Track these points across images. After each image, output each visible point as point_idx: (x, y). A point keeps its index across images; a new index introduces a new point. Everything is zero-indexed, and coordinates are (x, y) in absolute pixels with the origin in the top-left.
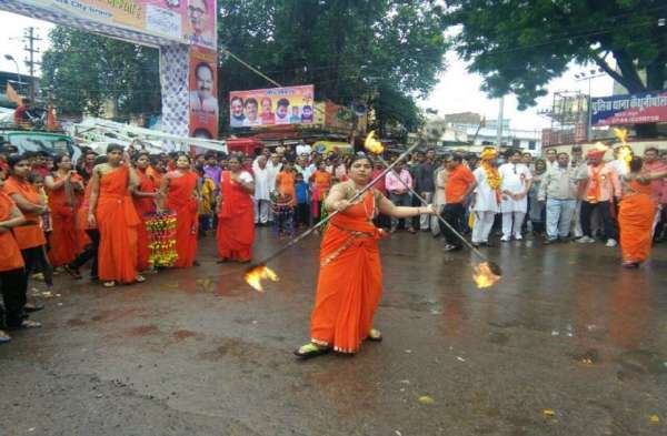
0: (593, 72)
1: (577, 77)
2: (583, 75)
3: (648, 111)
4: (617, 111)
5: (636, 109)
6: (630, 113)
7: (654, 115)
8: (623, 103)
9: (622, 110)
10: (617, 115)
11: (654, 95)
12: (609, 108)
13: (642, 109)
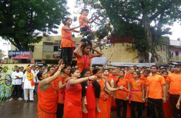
0: (9, 43)
1: (4, 44)
2: (6, 43)
3: (25, 56)
4: (17, 55)
5: (22, 55)
6: (20, 56)
7: (27, 57)
8: (17, 53)
9: (18, 55)
10: (17, 56)
11: (27, 52)
12: (14, 54)
13: (23, 55)
